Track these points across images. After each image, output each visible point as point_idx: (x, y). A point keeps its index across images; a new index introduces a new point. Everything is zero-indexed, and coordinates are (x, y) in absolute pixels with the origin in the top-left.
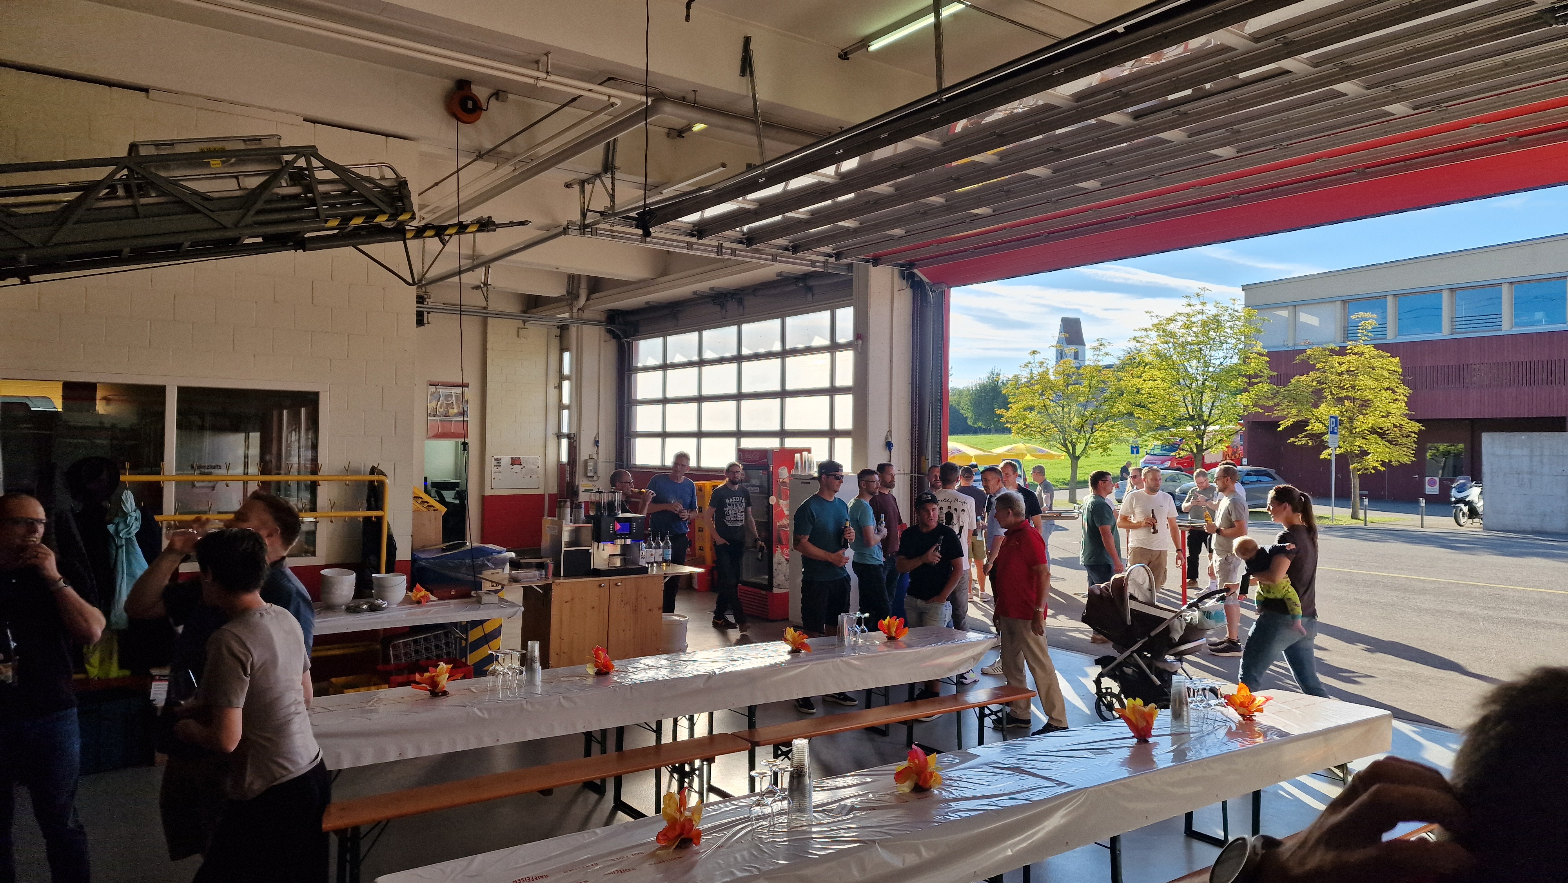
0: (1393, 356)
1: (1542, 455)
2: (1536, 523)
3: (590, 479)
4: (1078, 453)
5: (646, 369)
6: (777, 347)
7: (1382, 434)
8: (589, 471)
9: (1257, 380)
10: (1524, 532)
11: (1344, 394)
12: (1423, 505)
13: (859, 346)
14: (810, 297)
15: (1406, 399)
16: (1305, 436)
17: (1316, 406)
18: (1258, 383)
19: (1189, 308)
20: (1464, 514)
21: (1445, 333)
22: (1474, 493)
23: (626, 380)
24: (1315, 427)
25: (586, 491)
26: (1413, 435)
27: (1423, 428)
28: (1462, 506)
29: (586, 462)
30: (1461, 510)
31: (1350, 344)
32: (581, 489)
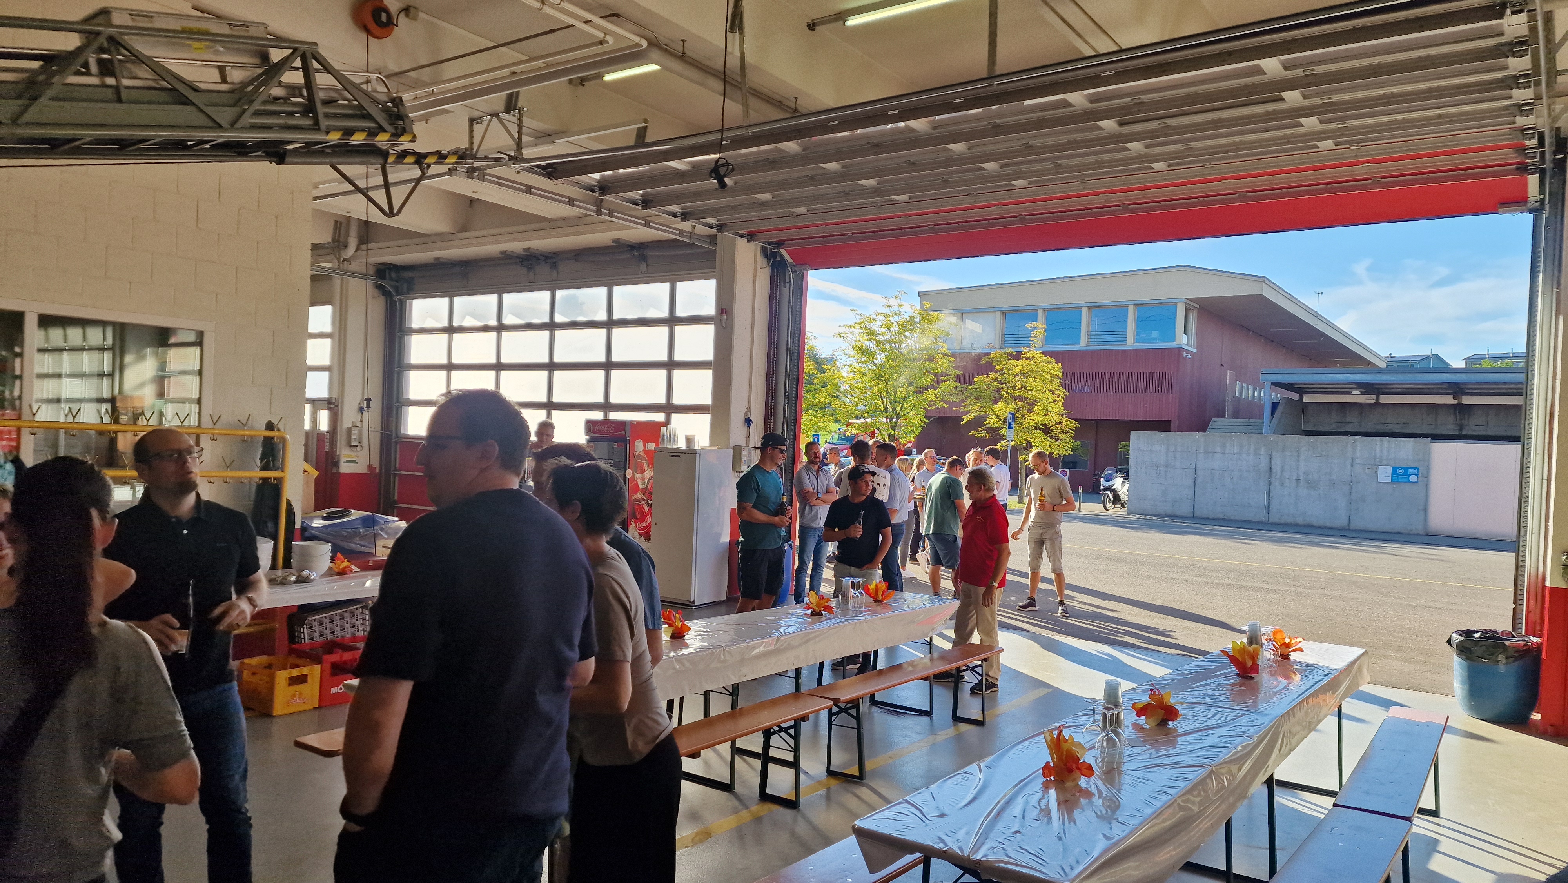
0: (1057, 363)
1: (1175, 451)
2: (1168, 509)
3: (354, 449)
5: (423, 331)
6: (602, 316)
7: (1046, 429)
8: (353, 440)
9: (945, 378)
10: (1159, 515)
11: (1017, 393)
12: (1081, 491)
13: (724, 321)
14: (643, 267)
15: (1063, 400)
16: (984, 430)
17: (995, 402)
18: (946, 380)
19: (887, 308)
20: (1110, 500)
21: (1082, 345)
22: (1118, 483)
23: (397, 341)
24: (993, 421)
25: (348, 462)
26: (1071, 431)
27: (1079, 426)
28: (1109, 493)
29: (349, 430)
30: (1108, 496)
31: (1024, 350)
32: (343, 460)
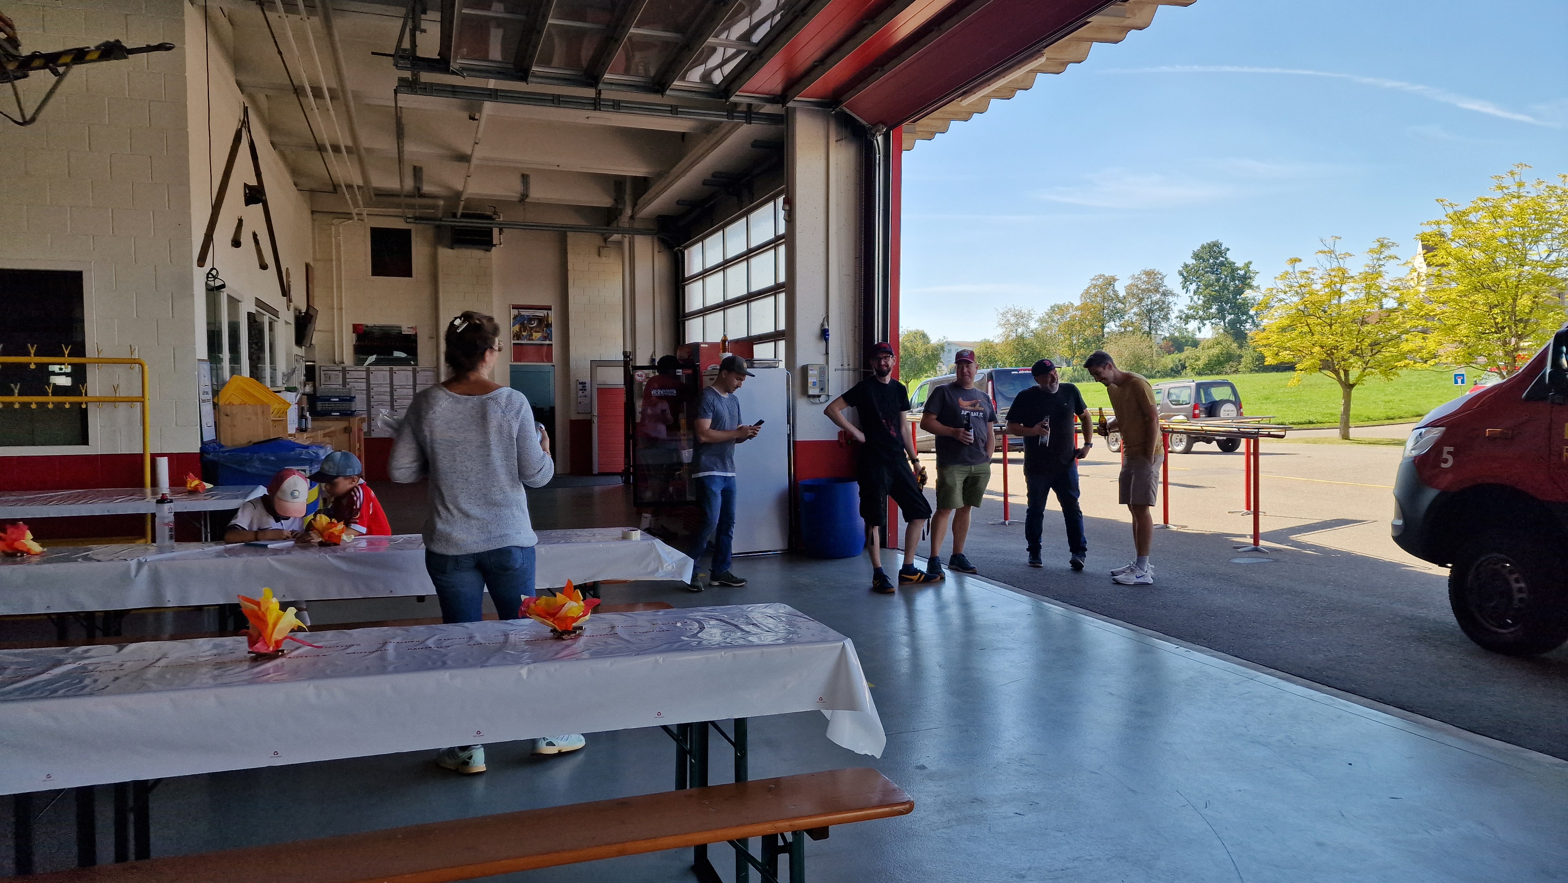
4: (1352, 380)
5: (692, 279)
6: (772, 235)
23: (680, 294)
